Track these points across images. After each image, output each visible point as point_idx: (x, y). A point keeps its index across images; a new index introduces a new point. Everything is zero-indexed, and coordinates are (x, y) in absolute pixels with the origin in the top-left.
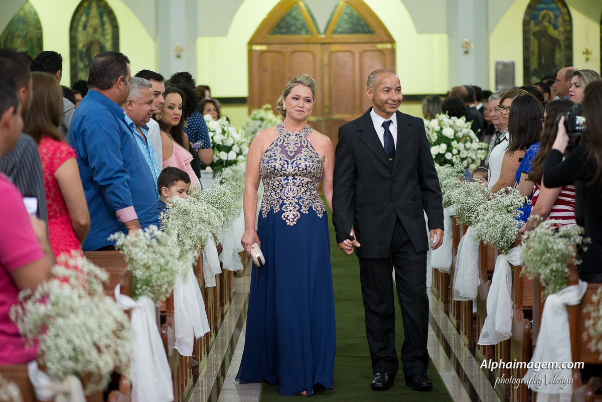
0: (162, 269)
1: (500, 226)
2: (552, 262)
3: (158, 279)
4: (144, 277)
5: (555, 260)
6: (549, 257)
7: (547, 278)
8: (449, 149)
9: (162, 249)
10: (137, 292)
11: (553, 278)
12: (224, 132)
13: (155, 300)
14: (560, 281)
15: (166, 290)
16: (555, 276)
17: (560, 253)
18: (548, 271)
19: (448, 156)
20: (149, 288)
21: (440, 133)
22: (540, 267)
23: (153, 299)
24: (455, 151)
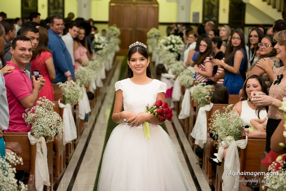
0: (74, 95)
1: (187, 80)
2: (202, 97)
3: (73, 98)
4: (68, 97)
5: (203, 96)
6: (201, 95)
7: (200, 102)
8: (174, 47)
9: (74, 88)
10: (66, 102)
11: (202, 102)
12: (99, 38)
13: (72, 105)
14: (204, 103)
15: (76, 102)
16: (203, 101)
17: (204, 94)
18: (200, 100)
19: (173, 49)
20: (70, 101)
21: (171, 42)
22: (198, 98)
23: (71, 104)
24: (176, 48)
